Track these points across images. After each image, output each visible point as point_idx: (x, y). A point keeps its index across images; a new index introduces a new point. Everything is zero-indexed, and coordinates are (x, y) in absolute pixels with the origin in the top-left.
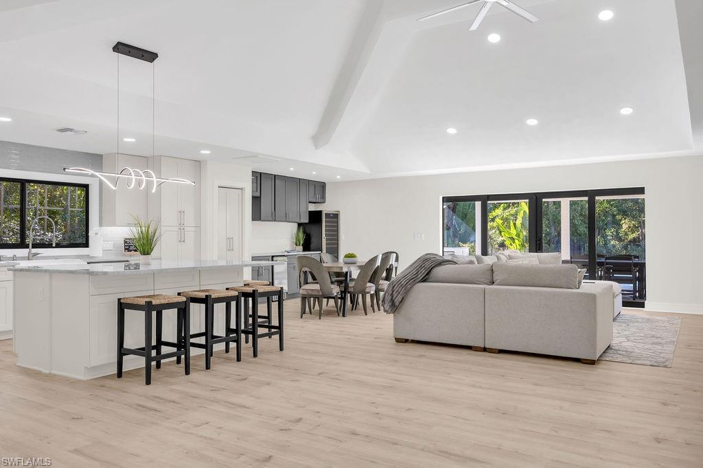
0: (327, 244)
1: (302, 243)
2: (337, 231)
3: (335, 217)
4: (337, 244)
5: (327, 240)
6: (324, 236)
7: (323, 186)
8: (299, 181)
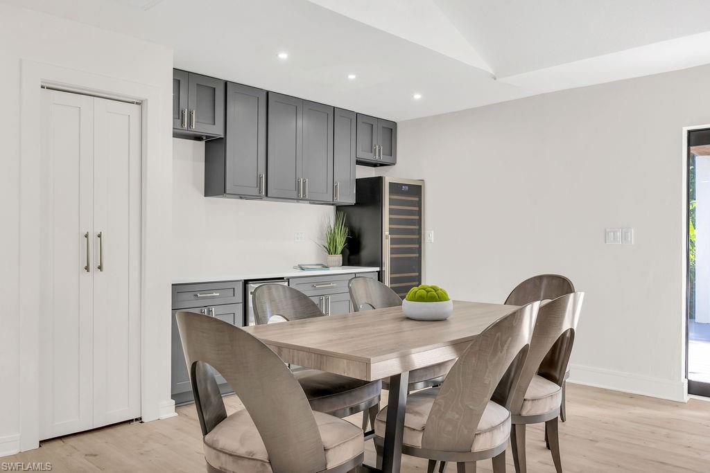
0: (393, 251)
1: (340, 249)
2: (419, 222)
3: (416, 191)
4: (419, 250)
5: (393, 241)
6: (386, 232)
7: (390, 129)
8: (332, 114)
